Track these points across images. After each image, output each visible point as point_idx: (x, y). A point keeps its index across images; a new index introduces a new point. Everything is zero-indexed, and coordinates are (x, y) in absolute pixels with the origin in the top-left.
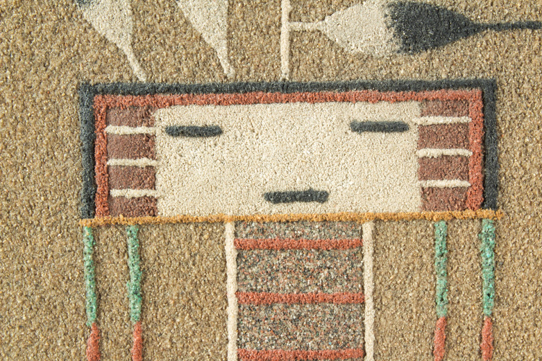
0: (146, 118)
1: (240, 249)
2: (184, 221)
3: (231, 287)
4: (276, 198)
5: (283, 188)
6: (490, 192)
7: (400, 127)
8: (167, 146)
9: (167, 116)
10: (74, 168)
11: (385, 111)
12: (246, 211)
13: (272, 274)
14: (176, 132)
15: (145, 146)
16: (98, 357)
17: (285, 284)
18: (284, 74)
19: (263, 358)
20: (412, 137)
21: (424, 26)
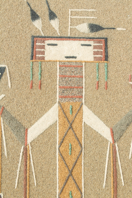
0: (43, 42)
1: (60, 66)
2: (50, 61)
3: (58, 74)
4: (67, 57)
5: (68, 56)
6: (106, 58)
7: (90, 45)
8: (47, 47)
9: (47, 42)
10: (30, 51)
11: (87, 42)
12: (61, 60)
13: (66, 72)
14: (49, 45)
15: (43, 47)
16: (32, 87)
17: (68, 74)
18: (69, 35)
19: (64, 87)
20: (92, 47)
21: (94, 28)
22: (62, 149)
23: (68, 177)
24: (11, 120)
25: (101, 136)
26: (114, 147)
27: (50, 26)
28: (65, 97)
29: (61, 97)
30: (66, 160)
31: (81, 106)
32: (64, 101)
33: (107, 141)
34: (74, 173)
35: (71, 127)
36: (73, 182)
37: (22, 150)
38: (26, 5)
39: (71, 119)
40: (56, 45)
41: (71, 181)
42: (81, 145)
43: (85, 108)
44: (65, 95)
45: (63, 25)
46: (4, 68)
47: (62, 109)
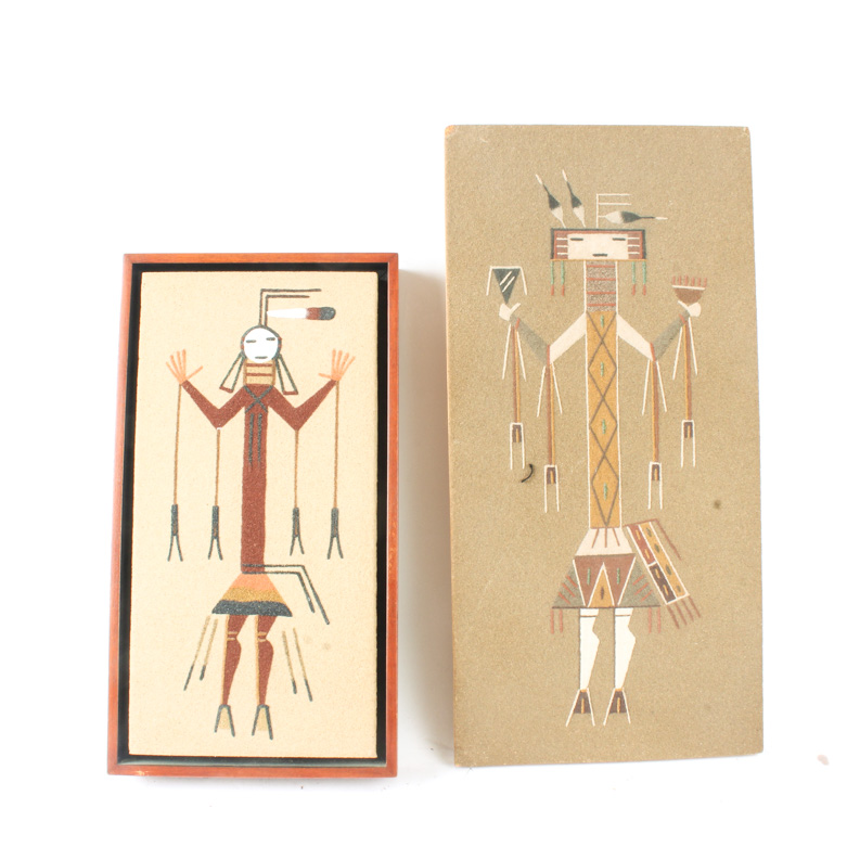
0: (566, 236)
1: (587, 267)
2: (574, 260)
3: (585, 276)
4: (595, 255)
5: (597, 253)
6: (644, 255)
7: (624, 240)
8: (570, 242)
9: (571, 236)
10: (549, 248)
11: (620, 236)
12: (588, 258)
13: (594, 273)
14: (572, 239)
15: (565, 243)
16: (553, 293)
17: (598, 276)
18: (597, 227)
19: (592, 293)
20: (625, 243)
21: (629, 217)
22: (592, 369)
23: (601, 403)
24: (529, 333)
25: (639, 353)
26: (655, 365)
27: (574, 215)
28: (595, 305)
29: (589, 305)
30: (598, 382)
31: (614, 316)
32: (592, 310)
33: (646, 359)
34: (606, 399)
35: (602, 343)
36: (606, 408)
37: (544, 371)
38: (542, 189)
39: (602, 332)
40: (581, 240)
41: (603, 407)
42: (615, 364)
43: (619, 318)
44: (593, 302)
45: (589, 215)
46: (519, 270)
47: (592, 320)
